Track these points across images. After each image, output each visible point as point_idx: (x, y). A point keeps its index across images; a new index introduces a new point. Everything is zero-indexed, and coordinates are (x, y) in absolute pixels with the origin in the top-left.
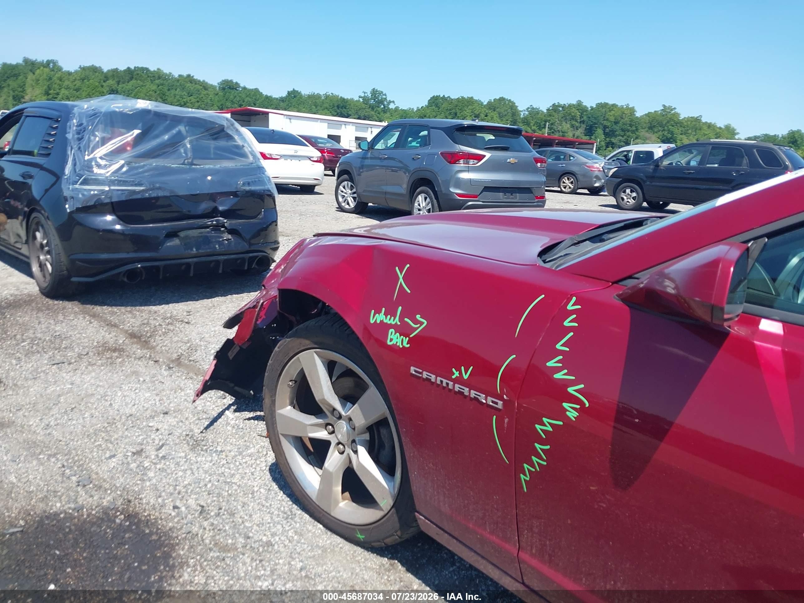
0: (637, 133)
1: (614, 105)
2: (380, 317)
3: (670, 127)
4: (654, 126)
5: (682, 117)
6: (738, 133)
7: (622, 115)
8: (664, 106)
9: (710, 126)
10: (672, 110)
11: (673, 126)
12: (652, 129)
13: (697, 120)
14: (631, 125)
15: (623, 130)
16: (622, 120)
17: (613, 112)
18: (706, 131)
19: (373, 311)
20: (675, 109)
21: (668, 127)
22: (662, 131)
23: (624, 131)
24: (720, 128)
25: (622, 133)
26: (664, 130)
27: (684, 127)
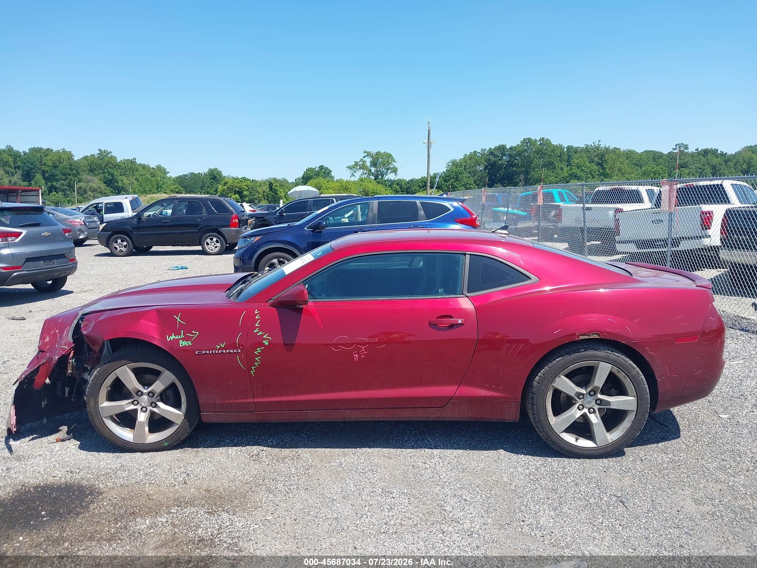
0: (79, 177)
1: (48, 150)
2: (173, 337)
3: (110, 169)
4: (95, 169)
5: (119, 160)
6: (168, 172)
7: (60, 160)
8: (100, 150)
9: (144, 167)
10: (108, 154)
11: (112, 168)
12: (93, 172)
13: (133, 162)
14: (71, 169)
15: (64, 174)
16: (61, 165)
17: (50, 157)
18: (141, 171)
19: (167, 336)
20: (110, 152)
21: (108, 170)
22: (103, 174)
23: (65, 175)
24: (153, 169)
25: (64, 178)
26: (104, 172)
27: (122, 169)
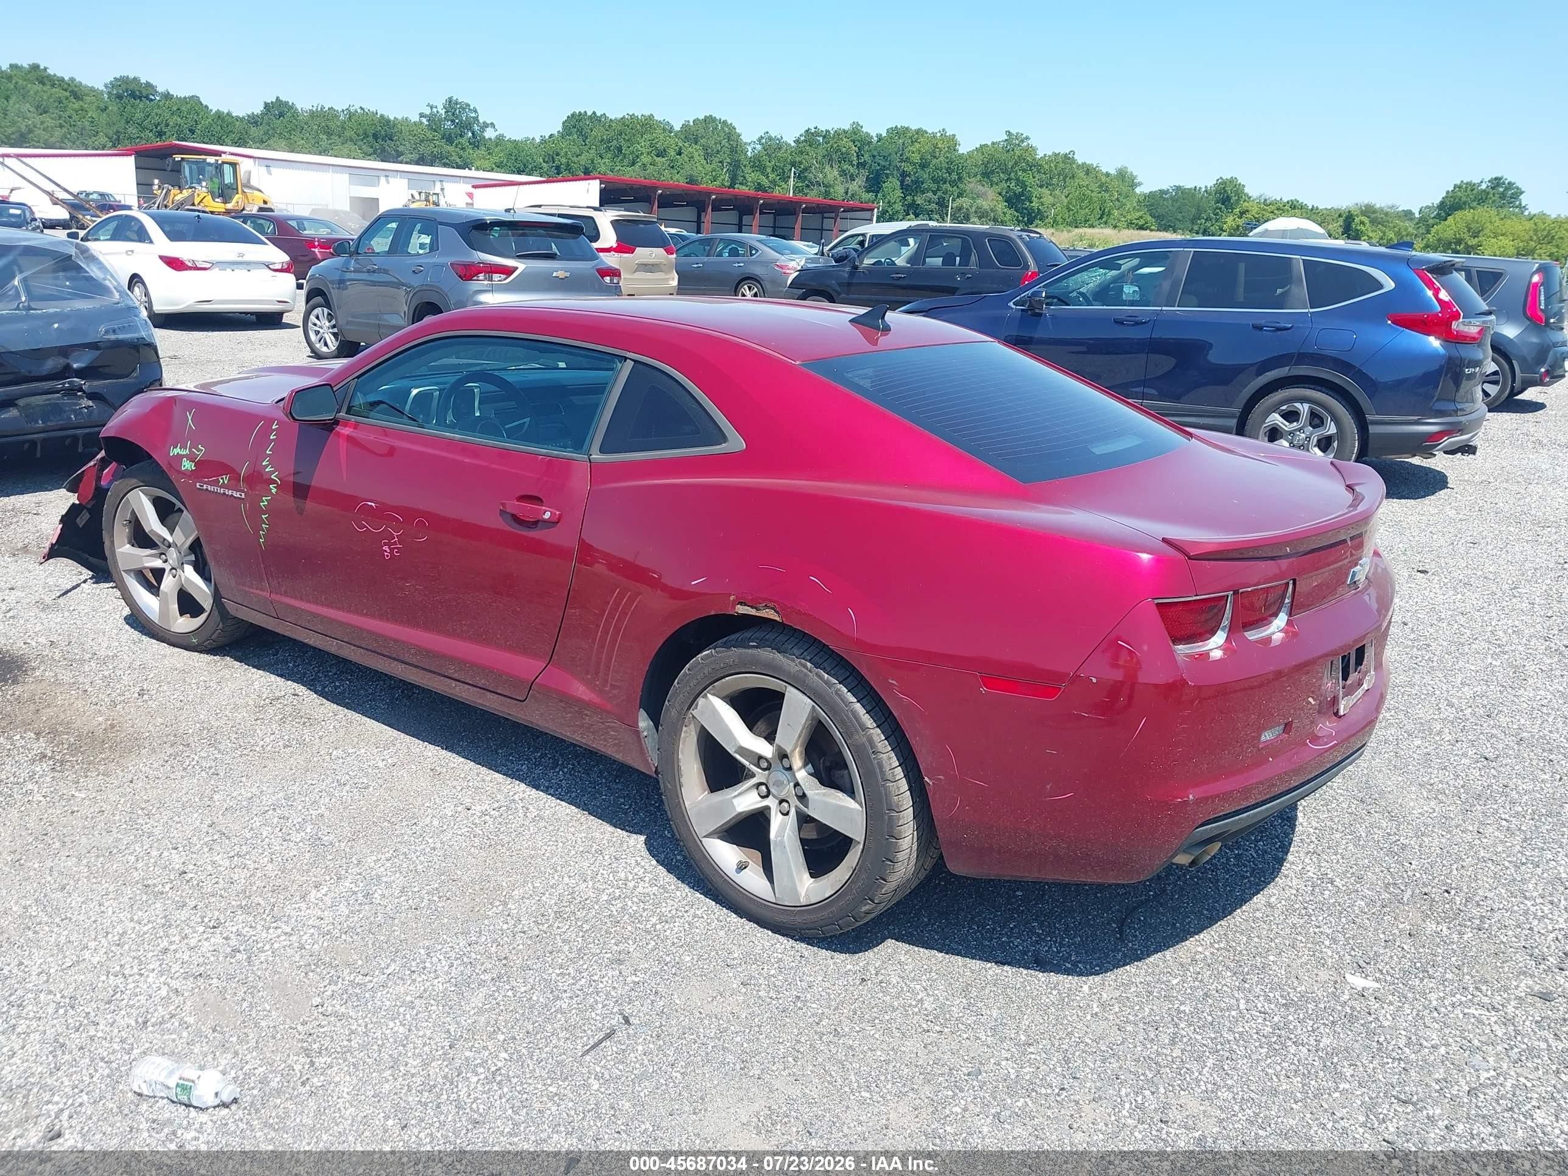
0: (961, 186)
1: (919, 132)
2: (177, 451)
3: (1020, 173)
4: (992, 172)
5: (1040, 154)
6: (1140, 184)
7: (934, 151)
8: (1009, 133)
9: (1088, 170)
10: (1022, 141)
11: (1024, 171)
12: (988, 177)
13: (1068, 159)
14: (949, 171)
15: (935, 180)
16: (934, 161)
17: (917, 145)
18: (1082, 179)
19: (172, 448)
20: (1027, 138)
21: (1016, 174)
22: (1007, 181)
23: (938, 182)
24: (1108, 175)
25: (934, 186)
26: (1009, 179)
27: (1045, 173)
